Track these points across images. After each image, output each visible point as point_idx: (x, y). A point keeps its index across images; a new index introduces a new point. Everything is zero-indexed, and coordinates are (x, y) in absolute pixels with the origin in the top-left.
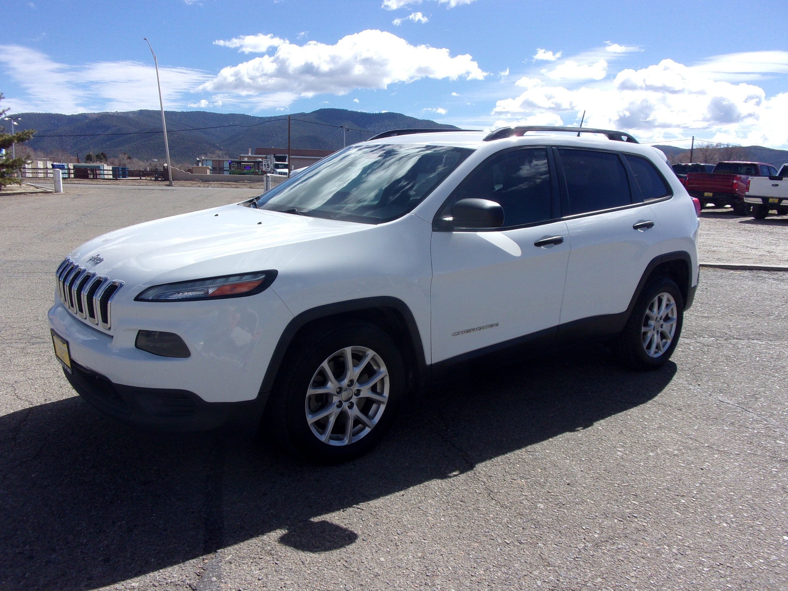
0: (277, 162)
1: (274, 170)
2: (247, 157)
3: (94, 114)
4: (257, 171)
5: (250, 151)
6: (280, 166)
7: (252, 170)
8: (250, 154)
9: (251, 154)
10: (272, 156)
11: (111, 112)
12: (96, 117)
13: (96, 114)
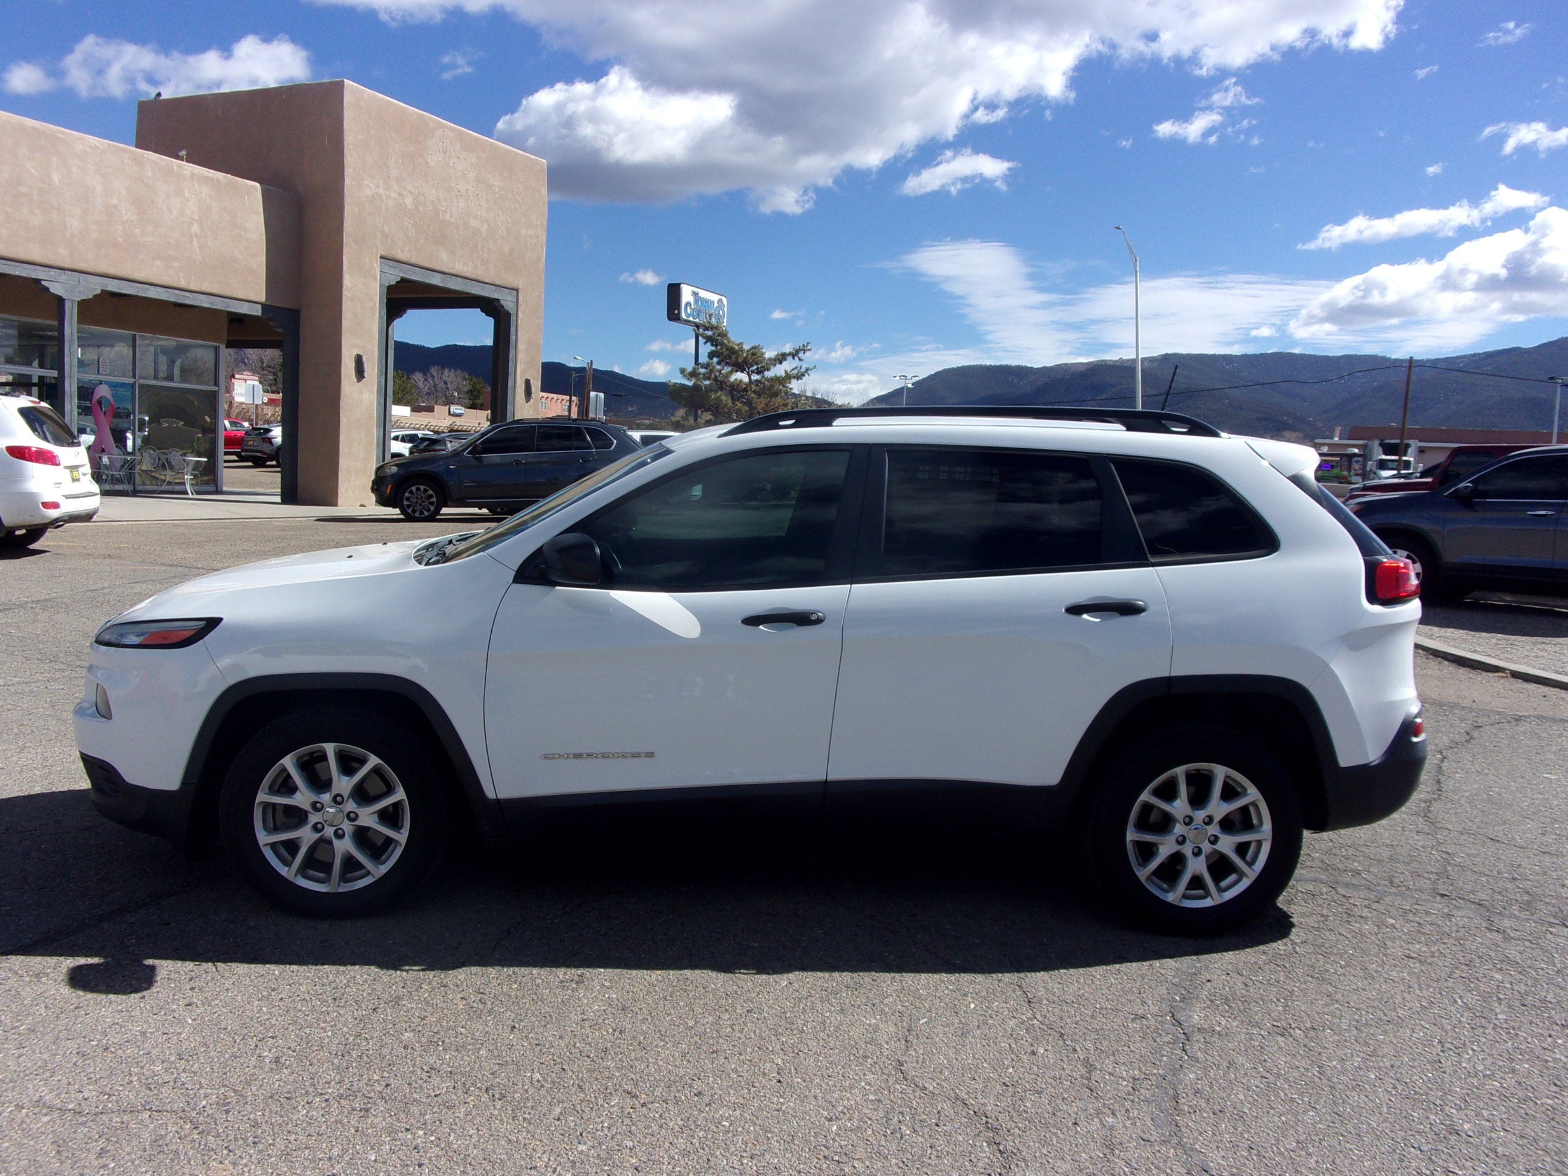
0: (1384, 457)
1: (1375, 473)
2: (1328, 445)
3: (1082, 364)
4: (1345, 473)
5: (1337, 433)
6: (1391, 465)
7: (1335, 471)
8: (1336, 439)
9: (1340, 439)
10: (1377, 443)
11: (1111, 361)
12: (1083, 369)
13: (1086, 364)
